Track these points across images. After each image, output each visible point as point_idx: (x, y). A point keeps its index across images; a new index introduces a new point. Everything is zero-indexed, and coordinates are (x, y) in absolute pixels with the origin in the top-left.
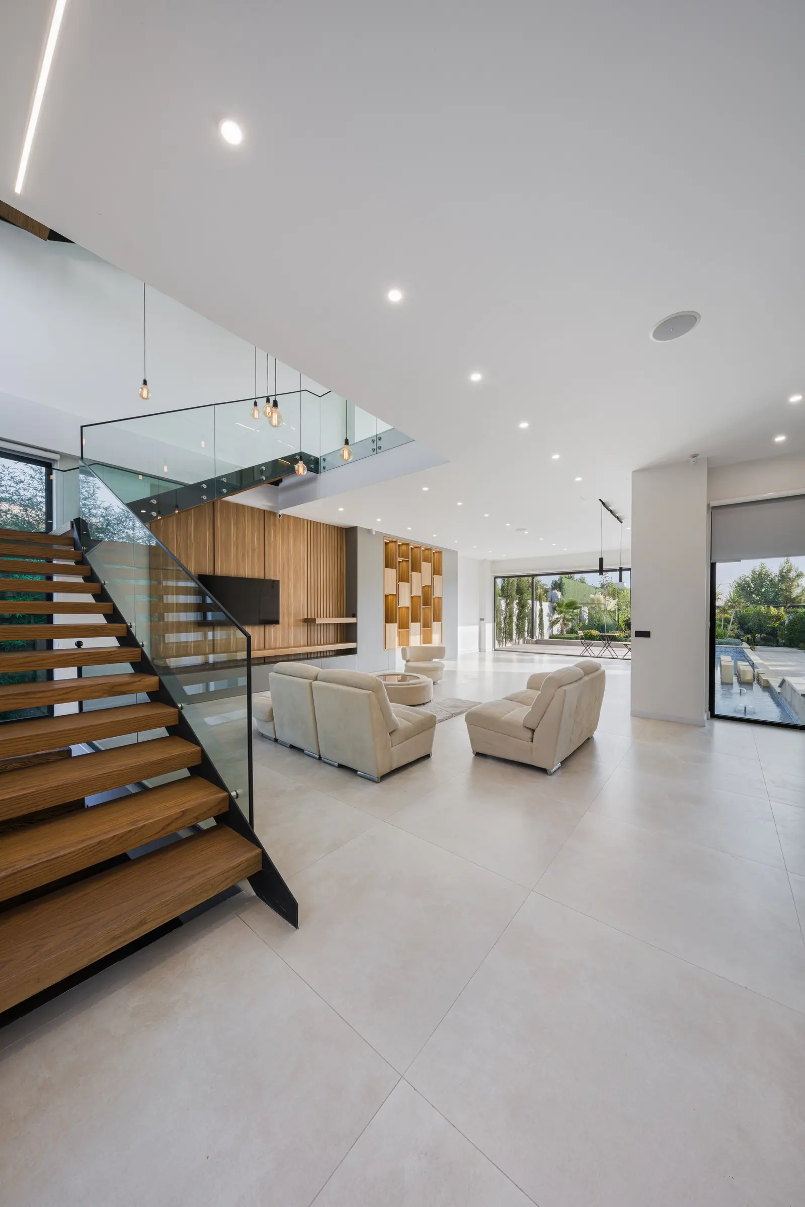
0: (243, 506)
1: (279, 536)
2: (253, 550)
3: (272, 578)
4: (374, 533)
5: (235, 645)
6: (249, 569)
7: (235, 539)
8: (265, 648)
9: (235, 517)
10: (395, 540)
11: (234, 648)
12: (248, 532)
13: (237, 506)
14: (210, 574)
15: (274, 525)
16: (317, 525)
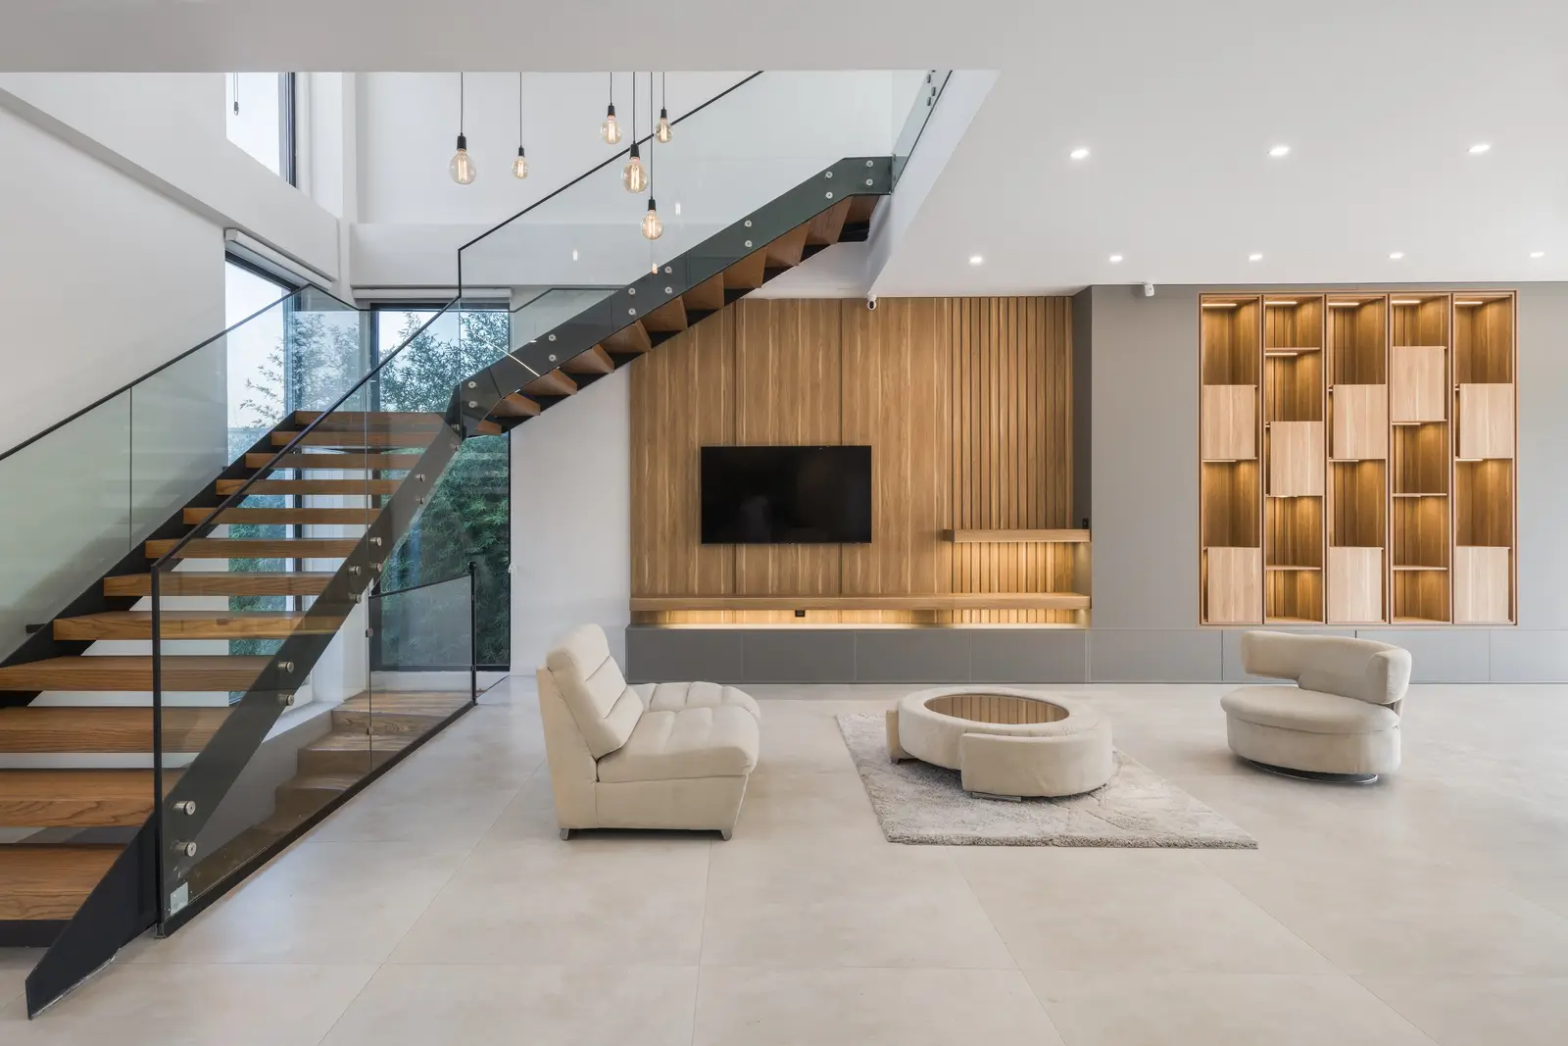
0: (793, 301)
1: (877, 345)
2: (815, 387)
3: (859, 442)
4: (1150, 292)
5: (776, 583)
6: (804, 430)
7: (775, 371)
8: (841, 592)
9: (777, 327)
10: (1254, 297)
11: (775, 589)
12: (804, 352)
13: (781, 303)
14: (726, 445)
15: (865, 326)
16: (978, 307)
